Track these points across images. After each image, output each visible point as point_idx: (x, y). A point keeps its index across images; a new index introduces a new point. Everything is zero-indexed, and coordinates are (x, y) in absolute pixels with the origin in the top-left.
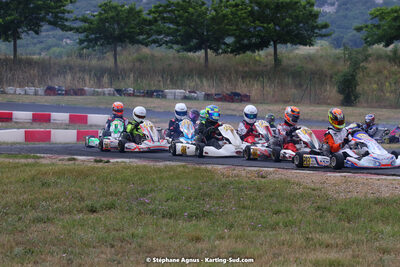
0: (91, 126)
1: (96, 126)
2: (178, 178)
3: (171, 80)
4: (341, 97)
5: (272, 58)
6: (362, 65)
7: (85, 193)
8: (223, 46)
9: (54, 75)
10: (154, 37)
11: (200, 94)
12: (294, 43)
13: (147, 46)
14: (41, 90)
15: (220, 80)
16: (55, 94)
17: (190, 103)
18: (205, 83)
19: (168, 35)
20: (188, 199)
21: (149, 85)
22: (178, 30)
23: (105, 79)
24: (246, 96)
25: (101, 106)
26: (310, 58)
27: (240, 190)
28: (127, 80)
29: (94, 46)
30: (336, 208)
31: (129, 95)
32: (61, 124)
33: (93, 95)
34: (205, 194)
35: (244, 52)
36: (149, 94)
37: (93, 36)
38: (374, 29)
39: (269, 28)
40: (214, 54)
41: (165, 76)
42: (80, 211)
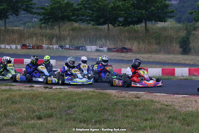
2: (90, 98)
3: (90, 41)
4: (181, 50)
5: (144, 29)
6: (192, 32)
8: (117, 23)
9: (26, 38)
10: (80, 18)
11: (105, 49)
12: (156, 21)
13: (76, 22)
14: (19, 47)
16: (26, 49)
17: (98, 54)
18: (108, 42)
19: (88, 16)
20: (95, 111)
21: (78, 43)
22: (93, 14)
23: (54, 41)
24: (130, 49)
26: (164, 29)
28: (66, 40)
31: (67, 49)
33: (47, 49)
34: (105, 108)
35: (129, 26)
36: (78, 48)
37: (47, 17)
39: (142, 13)
40: (113, 27)
41: (86, 39)
42: (33, 119)
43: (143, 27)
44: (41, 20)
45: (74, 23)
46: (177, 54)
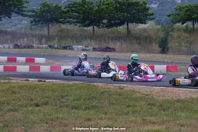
0: (36, 64)
1: (39, 64)
2: (79, 89)
3: (76, 41)
4: (160, 49)
5: (126, 30)
6: (170, 33)
7: (33, 97)
8: (102, 24)
9: (18, 38)
10: (67, 20)
11: (91, 48)
12: (137, 23)
13: (64, 24)
14: (11, 46)
15: (101, 41)
16: (18, 48)
18: (93, 42)
19: (74, 19)
20: (85, 100)
21: (65, 43)
22: (79, 16)
23: (44, 41)
24: (113, 49)
25: (42, 54)
26: (145, 30)
27: (110, 95)
28: (54, 41)
29: (38, 24)
30: (158, 104)
31: (56, 48)
32: (22, 63)
33: (37, 48)
34: (93, 98)
35: (112, 27)
36: (65, 48)
37: (37, 19)
38: (177, 16)
39: (124, 15)
40: (97, 28)
41: (73, 39)
42: (31, 106)
45: (62, 24)
46: (156, 53)
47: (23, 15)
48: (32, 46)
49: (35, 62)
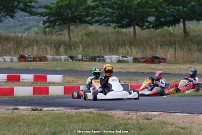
3: (110, 48)
5: (182, 31)
8: (147, 24)
9: (25, 47)
10: (96, 18)
11: (130, 59)
13: (92, 24)
14: (15, 59)
15: (145, 48)
16: (25, 61)
17: (120, 65)
18: (134, 50)
19: (107, 16)
21: (94, 52)
22: (113, 13)
23: (62, 49)
24: (163, 59)
25: (59, 69)
28: (77, 49)
29: (53, 26)
31: (79, 60)
32: (28, 83)
33: (53, 61)
35: (162, 28)
36: (93, 59)
37: (53, 18)
39: (179, 9)
40: (140, 30)
41: (105, 46)
43: (181, 29)
44: (44, 22)
45: (89, 25)
47: (31, 13)
48: (45, 57)
49: (48, 81)
